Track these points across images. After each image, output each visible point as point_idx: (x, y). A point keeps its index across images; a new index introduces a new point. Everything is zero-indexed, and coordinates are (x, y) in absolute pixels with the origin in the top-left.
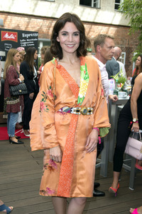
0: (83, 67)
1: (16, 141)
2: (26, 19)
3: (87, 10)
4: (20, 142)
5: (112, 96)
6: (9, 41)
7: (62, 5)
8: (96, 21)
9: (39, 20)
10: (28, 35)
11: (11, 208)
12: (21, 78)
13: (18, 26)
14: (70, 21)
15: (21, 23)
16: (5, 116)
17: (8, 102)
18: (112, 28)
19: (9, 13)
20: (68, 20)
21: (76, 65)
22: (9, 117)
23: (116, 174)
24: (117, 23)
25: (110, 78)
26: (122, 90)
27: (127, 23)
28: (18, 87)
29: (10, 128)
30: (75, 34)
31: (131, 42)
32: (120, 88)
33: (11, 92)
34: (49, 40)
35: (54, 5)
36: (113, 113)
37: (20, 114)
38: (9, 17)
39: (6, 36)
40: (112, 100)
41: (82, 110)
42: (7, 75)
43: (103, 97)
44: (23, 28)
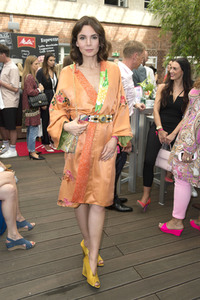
0: (103, 74)
1: (37, 156)
2: (45, 22)
3: (113, 10)
4: (41, 158)
5: (139, 105)
6: (26, 48)
7: (84, 5)
8: (123, 22)
9: (59, 23)
10: (47, 40)
11: (33, 224)
12: (41, 88)
13: (36, 30)
14: (87, 24)
15: (40, 27)
16: (24, 130)
17: (27, 115)
18: (142, 30)
19: (25, 16)
20: (86, 23)
21: (97, 70)
22: (28, 131)
23: (146, 189)
24: (148, 24)
25: (136, 85)
26: (151, 98)
27: (157, 23)
28: (37, 98)
29: (29, 143)
30: (94, 37)
31: (164, 45)
32: (148, 96)
33: (30, 104)
34: (69, 44)
35: (75, 5)
36: (142, 123)
37: (40, 126)
38: (26, 20)
39: (23, 41)
40: (138, 109)
41: (101, 118)
42: (25, 85)
43: (123, 104)
44: (41, 33)
